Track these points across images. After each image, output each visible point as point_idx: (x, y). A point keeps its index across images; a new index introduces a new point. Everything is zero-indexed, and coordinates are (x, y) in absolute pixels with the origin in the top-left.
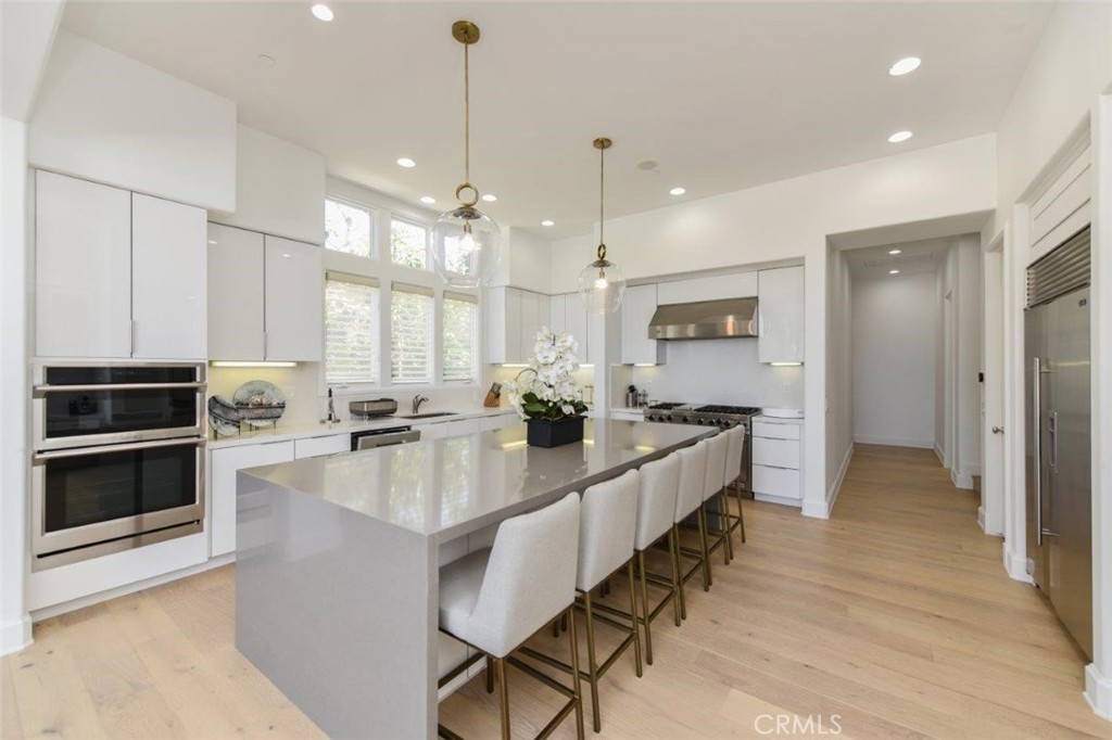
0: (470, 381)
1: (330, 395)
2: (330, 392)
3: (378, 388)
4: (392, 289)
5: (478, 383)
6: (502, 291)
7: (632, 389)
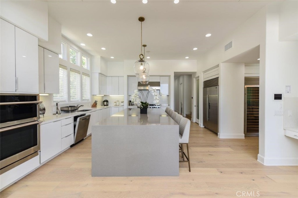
0: (88, 100)
1: (57, 105)
2: (57, 104)
3: (67, 102)
4: (70, 71)
5: (90, 101)
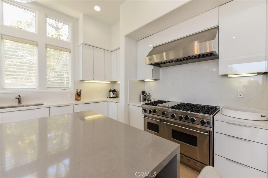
6: (81, 47)
7: (143, 93)
